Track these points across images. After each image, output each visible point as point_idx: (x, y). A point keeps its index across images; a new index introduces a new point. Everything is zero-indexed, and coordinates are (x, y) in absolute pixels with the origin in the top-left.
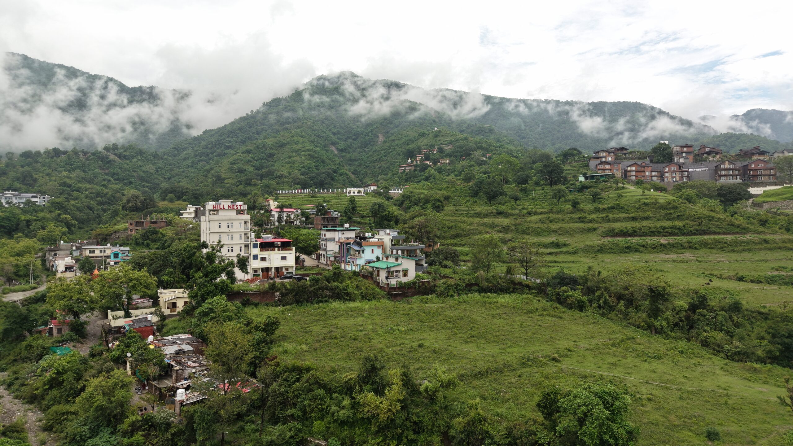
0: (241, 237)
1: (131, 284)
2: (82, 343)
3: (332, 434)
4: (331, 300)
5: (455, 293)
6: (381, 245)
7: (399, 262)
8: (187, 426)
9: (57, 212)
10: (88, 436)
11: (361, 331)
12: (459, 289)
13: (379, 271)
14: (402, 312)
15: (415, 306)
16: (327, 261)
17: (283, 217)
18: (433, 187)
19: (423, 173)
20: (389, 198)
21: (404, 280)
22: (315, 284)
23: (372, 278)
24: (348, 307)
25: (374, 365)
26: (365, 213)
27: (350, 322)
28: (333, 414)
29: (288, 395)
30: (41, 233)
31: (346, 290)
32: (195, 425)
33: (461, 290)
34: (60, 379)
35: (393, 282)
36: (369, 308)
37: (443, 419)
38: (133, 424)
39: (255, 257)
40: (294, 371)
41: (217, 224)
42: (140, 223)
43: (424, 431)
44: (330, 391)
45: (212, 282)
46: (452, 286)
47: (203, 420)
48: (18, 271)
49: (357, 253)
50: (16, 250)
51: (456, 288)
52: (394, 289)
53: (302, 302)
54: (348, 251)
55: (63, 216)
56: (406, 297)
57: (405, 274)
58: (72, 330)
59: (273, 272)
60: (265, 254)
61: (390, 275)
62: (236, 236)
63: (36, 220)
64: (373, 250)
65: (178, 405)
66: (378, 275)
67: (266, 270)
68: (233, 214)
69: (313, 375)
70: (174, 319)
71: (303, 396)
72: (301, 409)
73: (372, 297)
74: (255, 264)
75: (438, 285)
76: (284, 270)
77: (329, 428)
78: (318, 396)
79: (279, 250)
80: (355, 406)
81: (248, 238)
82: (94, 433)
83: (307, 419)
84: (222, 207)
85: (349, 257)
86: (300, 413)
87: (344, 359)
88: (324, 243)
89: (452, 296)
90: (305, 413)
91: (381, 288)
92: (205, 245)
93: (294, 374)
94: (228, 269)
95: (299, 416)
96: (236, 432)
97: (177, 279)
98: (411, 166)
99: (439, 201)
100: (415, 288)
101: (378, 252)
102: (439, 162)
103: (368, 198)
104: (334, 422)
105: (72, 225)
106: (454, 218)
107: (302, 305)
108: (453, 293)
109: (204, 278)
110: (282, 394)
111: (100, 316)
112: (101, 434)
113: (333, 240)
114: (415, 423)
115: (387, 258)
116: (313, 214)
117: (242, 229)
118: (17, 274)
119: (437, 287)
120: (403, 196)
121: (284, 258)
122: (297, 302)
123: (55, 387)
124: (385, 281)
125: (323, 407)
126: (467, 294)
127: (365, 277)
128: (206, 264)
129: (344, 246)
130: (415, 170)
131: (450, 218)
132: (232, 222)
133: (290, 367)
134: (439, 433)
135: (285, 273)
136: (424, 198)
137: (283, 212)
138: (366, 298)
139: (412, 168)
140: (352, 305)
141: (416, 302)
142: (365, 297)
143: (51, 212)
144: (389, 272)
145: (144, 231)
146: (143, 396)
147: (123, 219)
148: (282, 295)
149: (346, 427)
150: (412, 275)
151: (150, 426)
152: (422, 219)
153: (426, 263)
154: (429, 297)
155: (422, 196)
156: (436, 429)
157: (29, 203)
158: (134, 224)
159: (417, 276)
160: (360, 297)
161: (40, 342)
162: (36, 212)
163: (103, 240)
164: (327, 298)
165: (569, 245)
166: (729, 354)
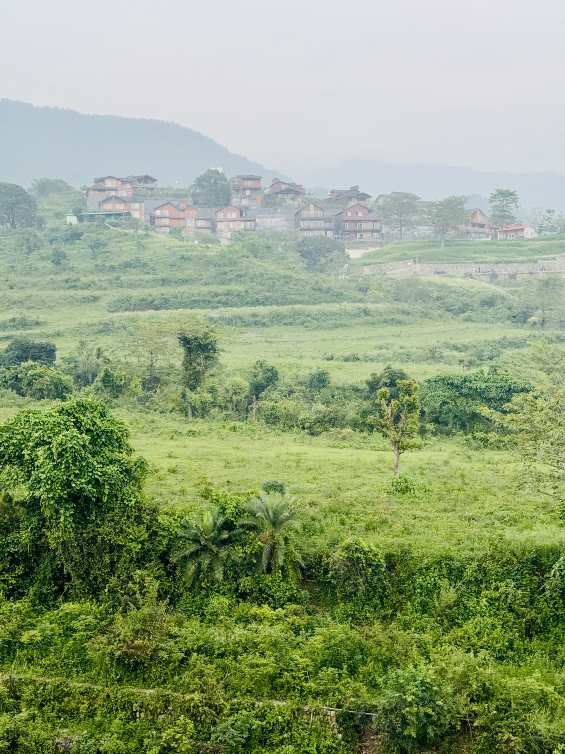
165: (45, 323)
166: (307, 425)
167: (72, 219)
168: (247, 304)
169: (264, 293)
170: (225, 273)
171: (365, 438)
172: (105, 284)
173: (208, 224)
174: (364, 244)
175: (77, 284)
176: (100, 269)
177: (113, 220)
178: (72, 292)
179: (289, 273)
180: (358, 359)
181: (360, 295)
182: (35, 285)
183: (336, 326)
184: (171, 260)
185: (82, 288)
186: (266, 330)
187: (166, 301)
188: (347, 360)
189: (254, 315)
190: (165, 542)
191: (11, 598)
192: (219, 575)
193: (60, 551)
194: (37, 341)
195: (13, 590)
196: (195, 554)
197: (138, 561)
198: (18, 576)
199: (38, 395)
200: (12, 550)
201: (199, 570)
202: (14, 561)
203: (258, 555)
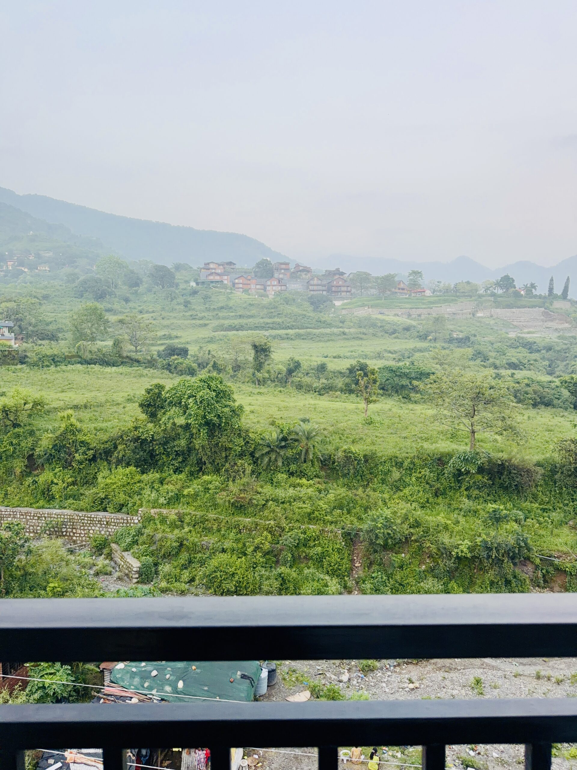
12: (56, 361)
33: (59, 362)
46: (47, 356)
102: (37, 269)
108: (49, 364)
119: (29, 358)
126: (66, 365)
131: (50, 314)
154: (18, 367)
165: (181, 337)
166: (317, 390)
167: (193, 284)
168: (283, 329)
169: (292, 323)
170: (272, 312)
171: (347, 397)
172: (210, 318)
173: (262, 287)
174: (342, 299)
175: (197, 317)
176: (208, 309)
177: (214, 285)
178: (194, 322)
179: (304, 313)
180: (341, 357)
181: (341, 325)
182: (175, 318)
183: (329, 340)
184: (244, 305)
185: (199, 320)
186: (293, 342)
187: (242, 326)
188: (334, 357)
189: (287, 334)
190: (253, 446)
191: (177, 473)
192: (280, 464)
193: (201, 450)
194: (179, 346)
195: (177, 469)
196: (268, 453)
197: (239, 456)
198: (179, 462)
199: (180, 373)
200: (177, 449)
201: (270, 461)
202: (177, 455)
203: (299, 454)
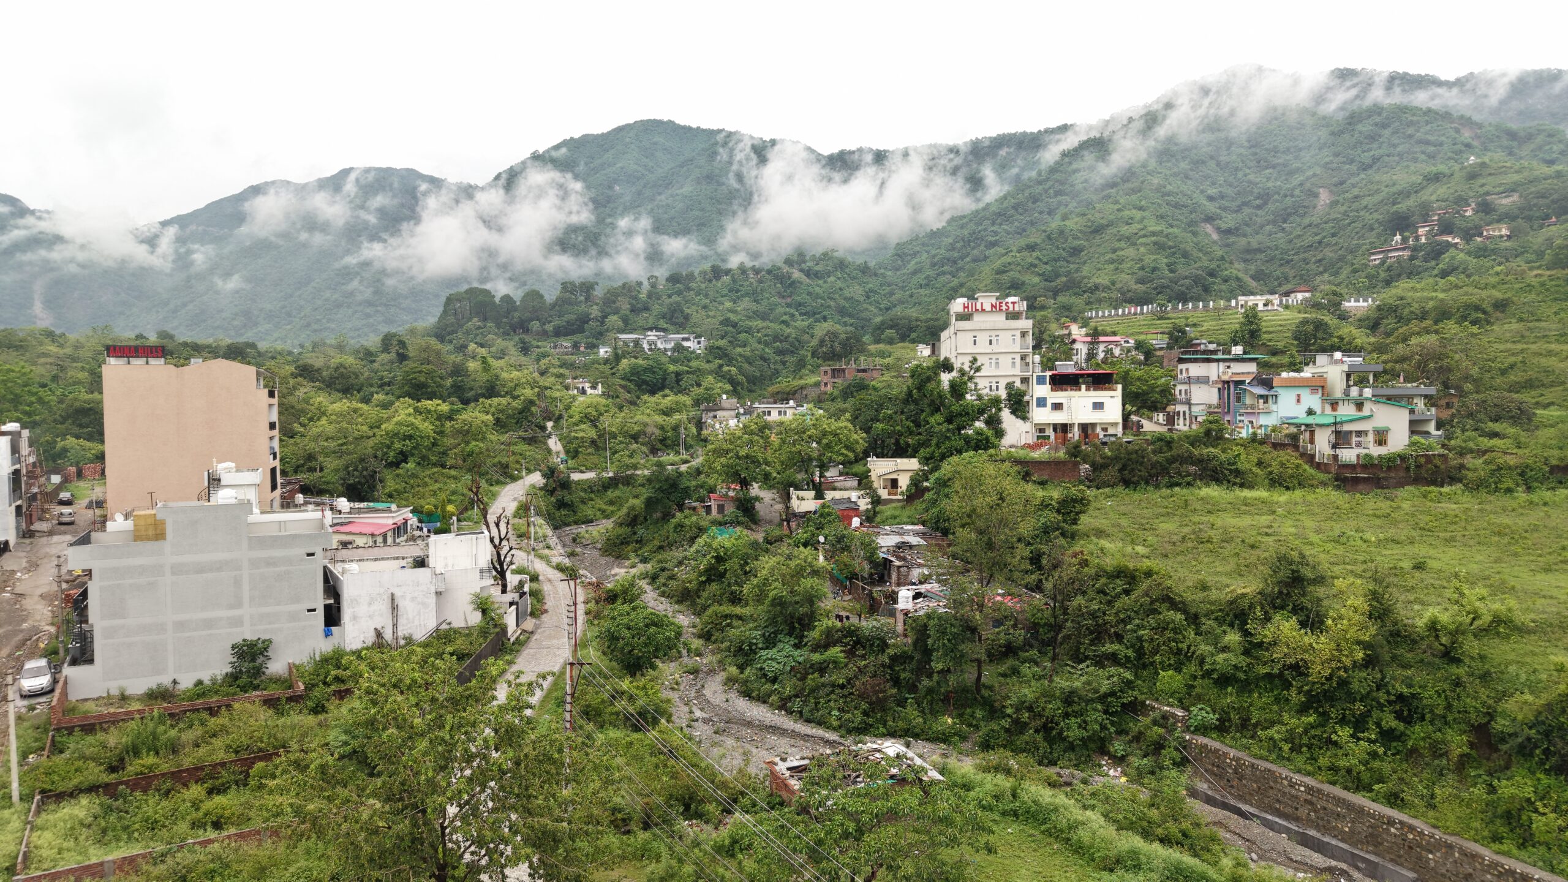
0: (1014, 363)
1: (824, 441)
2: (752, 530)
3: (1199, 698)
4: (1198, 482)
5: (1518, 485)
6: (1319, 386)
7: (1366, 411)
8: (915, 644)
9: (718, 362)
10: (760, 646)
11: (1267, 534)
12: (1527, 478)
13: (1312, 433)
14: (1371, 512)
15: (1406, 505)
16: (1191, 423)
17: (1097, 354)
18: (1461, 284)
19: (1433, 263)
20: (1343, 317)
21: (1376, 451)
22: (1165, 449)
23: (1296, 447)
24: (1238, 498)
25: (1298, 571)
26: (1280, 345)
27: (1246, 521)
28: (1202, 661)
29: (1106, 618)
30: (697, 391)
31: (1234, 463)
32: (930, 641)
33: (1536, 480)
34: (722, 569)
35: (1348, 455)
36: (1286, 503)
37: (1476, 698)
38: (829, 632)
39: (1041, 402)
40: (1118, 577)
41: (969, 337)
42: (839, 371)
43: (1423, 719)
44: (1194, 619)
45: (960, 434)
46: (1510, 468)
47: (944, 633)
48: (665, 439)
49: (1261, 401)
50: (661, 407)
51: (1522, 474)
52: (1351, 467)
53: (1136, 485)
54: (1238, 399)
55: (726, 368)
56: (1383, 488)
57: (1381, 438)
58: (738, 508)
59: (1075, 434)
60: (1060, 397)
61: (1341, 438)
62: (1005, 361)
63: (688, 373)
64: (1299, 396)
65: (900, 618)
66: (1312, 441)
67: (1064, 428)
68: (1000, 319)
69: (1160, 584)
70: (894, 505)
71: (1137, 621)
72: (1133, 646)
73: (1296, 482)
74: (1042, 416)
75: (1469, 466)
76: (1098, 430)
77: (1193, 687)
78: (1168, 623)
79: (1088, 389)
80: (1252, 648)
81: (1027, 364)
82: (770, 642)
83: (1144, 667)
84: (979, 307)
85: (1242, 411)
86: (1131, 653)
87: (1228, 574)
88: (1183, 387)
89: (1509, 490)
90: (1140, 653)
91: (1318, 466)
92: (947, 366)
93: (1118, 581)
94: (989, 410)
95: (1127, 658)
96: (1004, 675)
97: (899, 428)
98: (1404, 249)
99: (1477, 308)
100: (1408, 469)
101: (1312, 401)
102: (1480, 235)
103: (1287, 315)
104: (1203, 677)
105: (738, 383)
106: (1520, 346)
107: (1135, 490)
108: (1513, 486)
109: (945, 425)
110: (1093, 615)
111: (778, 499)
112: (781, 645)
113: (1204, 381)
114: (1401, 697)
115: (1334, 405)
116: (1161, 349)
117: (1017, 348)
118: (663, 441)
119: (1468, 469)
120: (1379, 308)
121: (1098, 406)
122: (1127, 483)
123: (714, 581)
124: (1328, 451)
125: (1180, 645)
126: (1553, 489)
127: (1276, 446)
128: (949, 400)
129: (1230, 388)
130: (1412, 258)
131: (1509, 346)
132: (997, 333)
133: (1109, 569)
134: (1463, 726)
135: (1101, 436)
136: (1435, 308)
137: (1098, 343)
138: (1280, 484)
139: (1406, 254)
140: (1246, 493)
141: (1407, 498)
142: (1277, 482)
143: (708, 362)
144: (1337, 433)
145: (846, 384)
146: (845, 604)
147: (813, 372)
148: (1096, 467)
149: (1229, 689)
150: (1399, 441)
151: (858, 642)
152: (1430, 340)
153: (1438, 429)
154: (1446, 489)
155: (1431, 304)
156: (1457, 715)
157: (678, 348)
158: (830, 372)
159: (1412, 444)
160: (1267, 481)
161: (694, 518)
162: (689, 361)
163: (783, 397)
164: (1189, 479)
